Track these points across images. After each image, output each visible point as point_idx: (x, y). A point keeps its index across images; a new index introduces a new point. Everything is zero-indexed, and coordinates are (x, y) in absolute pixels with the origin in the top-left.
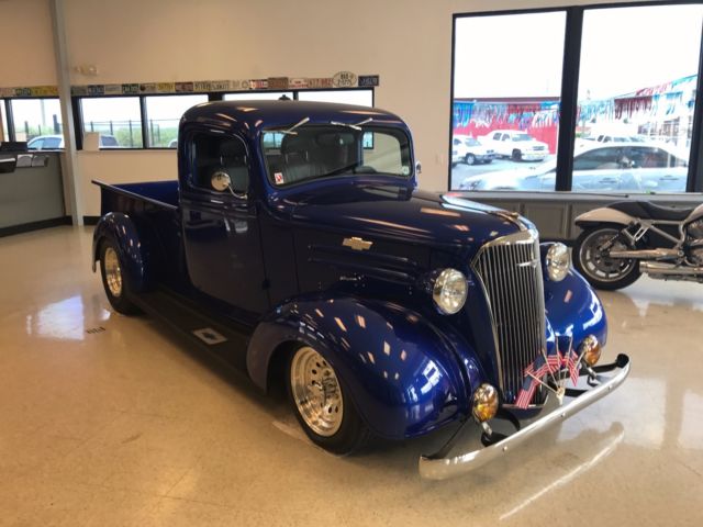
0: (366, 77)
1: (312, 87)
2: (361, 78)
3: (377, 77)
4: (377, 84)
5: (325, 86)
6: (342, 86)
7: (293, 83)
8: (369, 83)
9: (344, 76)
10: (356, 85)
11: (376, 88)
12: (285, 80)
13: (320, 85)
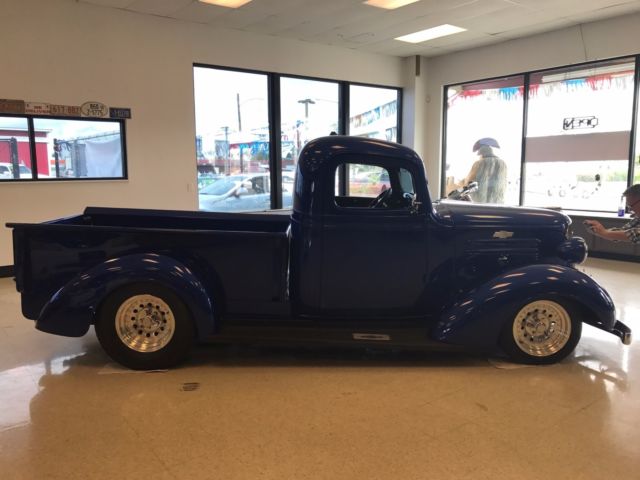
0: (117, 110)
1: (56, 114)
2: (112, 110)
3: (129, 110)
4: (129, 117)
5: (72, 115)
6: (91, 115)
7: (31, 107)
8: (120, 116)
9: (94, 106)
10: (108, 116)
11: (128, 121)
12: (21, 103)
13: (67, 113)
